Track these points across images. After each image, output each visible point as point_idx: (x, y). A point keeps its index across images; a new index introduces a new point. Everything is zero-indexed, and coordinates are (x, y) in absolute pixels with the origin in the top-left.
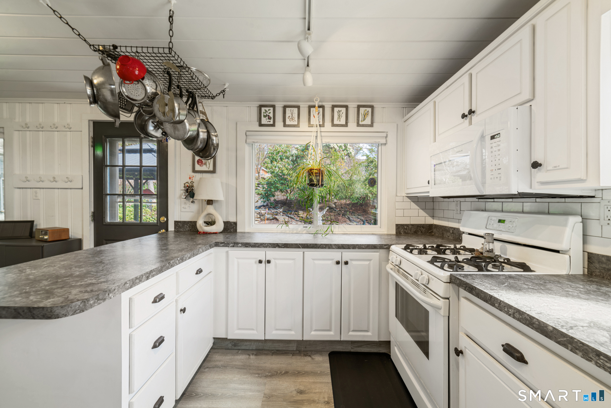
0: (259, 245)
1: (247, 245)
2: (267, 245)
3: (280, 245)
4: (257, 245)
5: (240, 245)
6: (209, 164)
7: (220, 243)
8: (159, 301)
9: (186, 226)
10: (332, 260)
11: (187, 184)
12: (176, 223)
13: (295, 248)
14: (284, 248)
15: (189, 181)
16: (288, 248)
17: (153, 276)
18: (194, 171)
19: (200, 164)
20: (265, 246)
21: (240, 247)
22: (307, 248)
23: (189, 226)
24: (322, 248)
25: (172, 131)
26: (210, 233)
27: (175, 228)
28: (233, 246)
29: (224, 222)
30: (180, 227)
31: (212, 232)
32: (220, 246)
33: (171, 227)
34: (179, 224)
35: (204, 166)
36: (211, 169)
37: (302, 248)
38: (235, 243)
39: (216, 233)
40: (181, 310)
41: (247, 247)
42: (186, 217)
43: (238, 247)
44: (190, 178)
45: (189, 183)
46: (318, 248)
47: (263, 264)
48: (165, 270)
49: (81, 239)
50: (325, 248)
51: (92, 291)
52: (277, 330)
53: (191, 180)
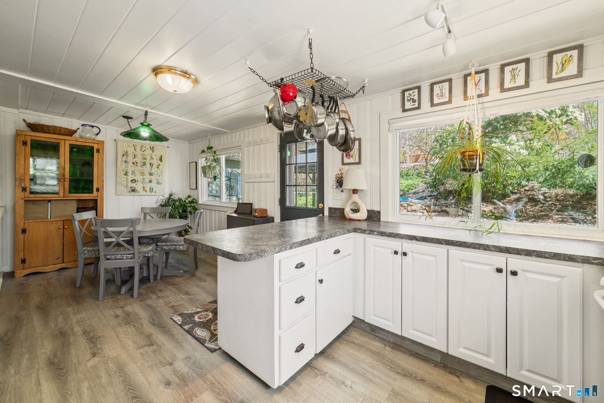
0: (395, 235)
1: (382, 234)
2: (403, 236)
3: (418, 238)
4: (393, 235)
5: (376, 233)
6: (355, 157)
7: (357, 230)
8: (300, 268)
9: (337, 212)
10: (491, 265)
11: (338, 175)
12: (330, 209)
13: (436, 243)
14: (422, 241)
15: (340, 173)
16: (427, 242)
17: (295, 247)
18: (343, 164)
19: (348, 157)
20: (401, 237)
21: (376, 235)
22: (453, 245)
23: (339, 213)
24: (473, 248)
25: (317, 133)
26: (355, 220)
27: (329, 213)
28: (370, 234)
29: (367, 210)
30: (332, 213)
31: (357, 219)
32: (358, 232)
33: (326, 213)
34: (332, 210)
35: (351, 159)
36: (357, 161)
37: (446, 245)
38: (371, 231)
39: (360, 220)
40: (319, 281)
41: (383, 236)
42: (337, 205)
43: (374, 235)
44: (340, 170)
45: (340, 174)
46: (468, 247)
47: (399, 255)
48: (305, 245)
49: (273, 217)
50: (479, 248)
51: (256, 249)
52: (415, 330)
53: (341, 172)
